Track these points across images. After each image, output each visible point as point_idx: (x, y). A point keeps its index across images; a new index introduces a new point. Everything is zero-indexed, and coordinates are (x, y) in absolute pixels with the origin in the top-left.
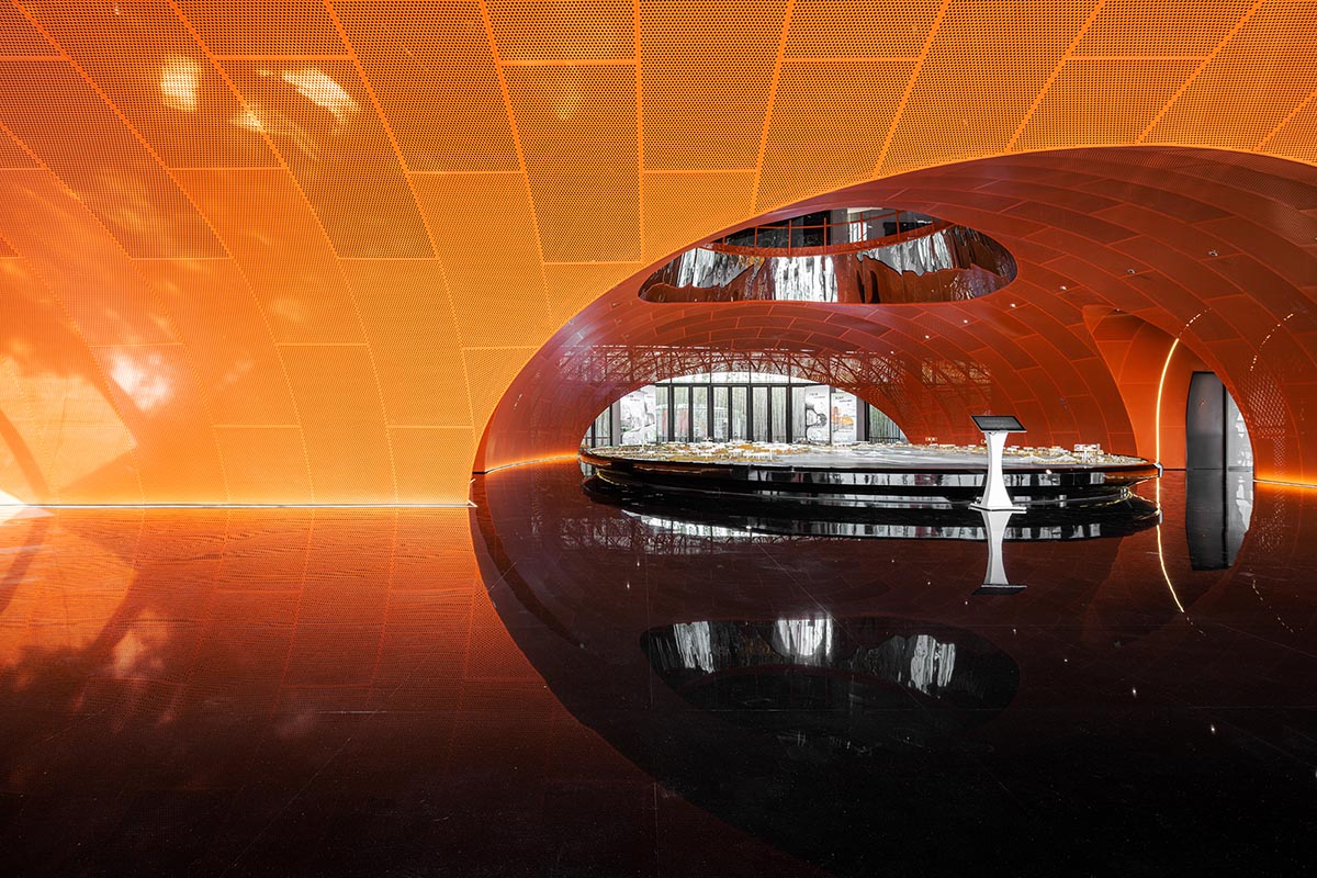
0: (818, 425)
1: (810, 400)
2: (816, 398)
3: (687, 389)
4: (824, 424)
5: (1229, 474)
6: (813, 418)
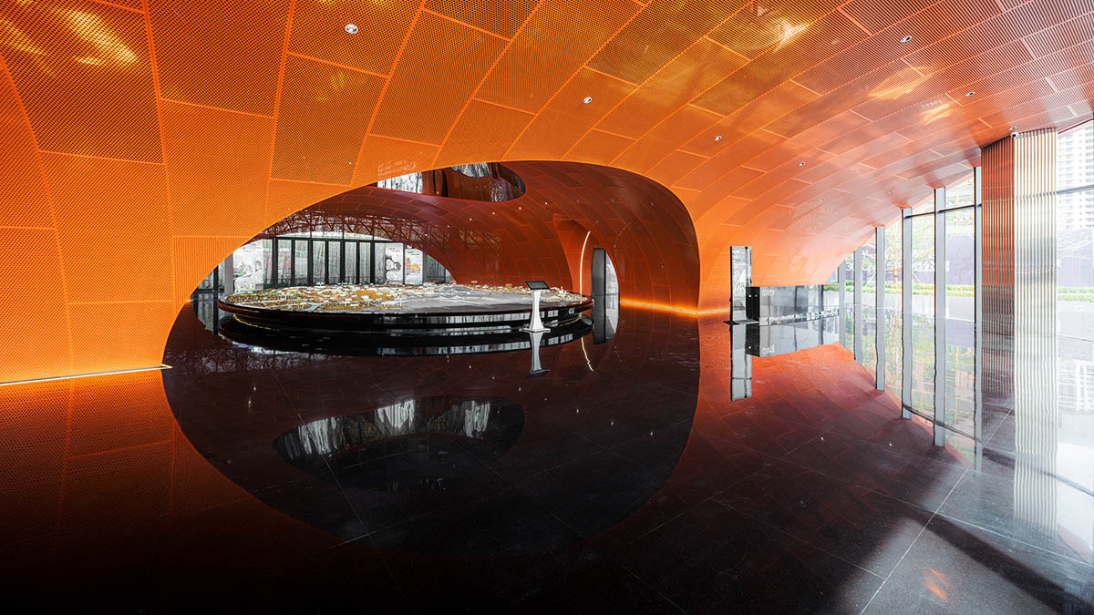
0: (394, 269)
1: (389, 253)
2: (395, 252)
3: (290, 241)
5: (606, 297)
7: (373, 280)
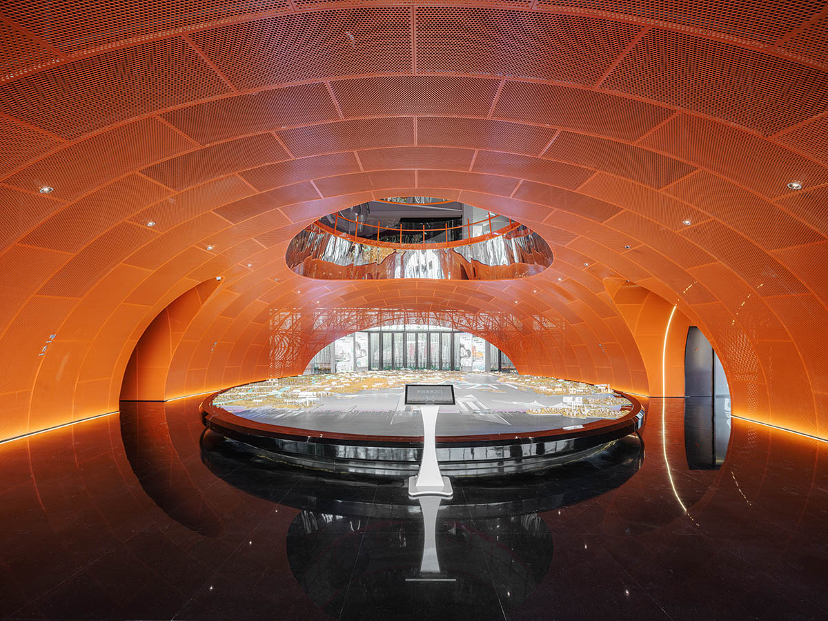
0: (465, 356)
1: (462, 341)
2: (466, 340)
4: (470, 356)
5: (716, 399)
6: (464, 353)
7: (452, 368)
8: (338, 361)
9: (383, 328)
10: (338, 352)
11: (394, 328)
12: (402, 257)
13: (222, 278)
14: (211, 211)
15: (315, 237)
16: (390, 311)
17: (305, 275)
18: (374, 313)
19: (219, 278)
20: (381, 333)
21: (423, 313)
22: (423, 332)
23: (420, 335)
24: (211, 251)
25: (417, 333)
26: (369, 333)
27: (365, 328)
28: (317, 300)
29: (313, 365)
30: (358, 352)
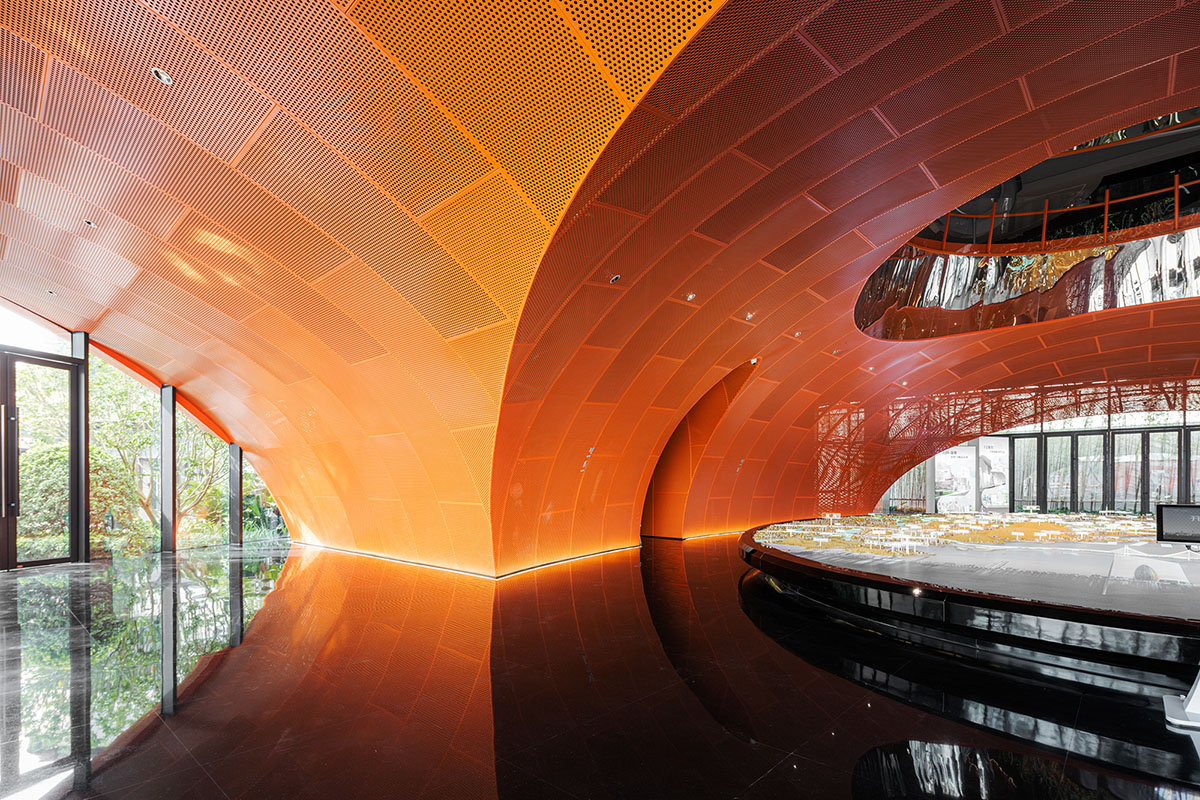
8: (941, 494)
9: (1047, 427)
10: (942, 476)
11: (1077, 423)
12: (1110, 264)
13: (758, 360)
14: (760, 261)
15: (906, 268)
16: (1067, 389)
17: (885, 337)
18: (1023, 396)
19: (754, 361)
20: (1042, 438)
21: (1168, 385)
22: (1165, 429)
23: (1154, 437)
24: (750, 321)
25: (1146, 433)
26: (1012, 438)
27: (1003, 428)
28: (904, 380)
29: (886, 502)
30: (986, 478)
